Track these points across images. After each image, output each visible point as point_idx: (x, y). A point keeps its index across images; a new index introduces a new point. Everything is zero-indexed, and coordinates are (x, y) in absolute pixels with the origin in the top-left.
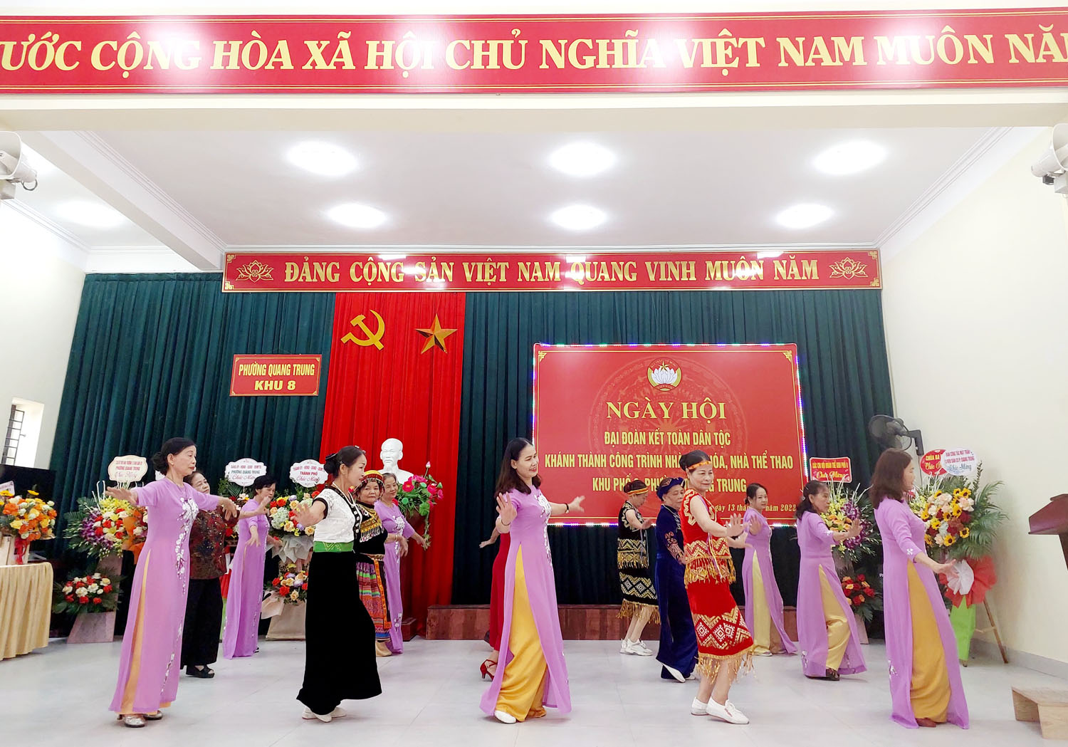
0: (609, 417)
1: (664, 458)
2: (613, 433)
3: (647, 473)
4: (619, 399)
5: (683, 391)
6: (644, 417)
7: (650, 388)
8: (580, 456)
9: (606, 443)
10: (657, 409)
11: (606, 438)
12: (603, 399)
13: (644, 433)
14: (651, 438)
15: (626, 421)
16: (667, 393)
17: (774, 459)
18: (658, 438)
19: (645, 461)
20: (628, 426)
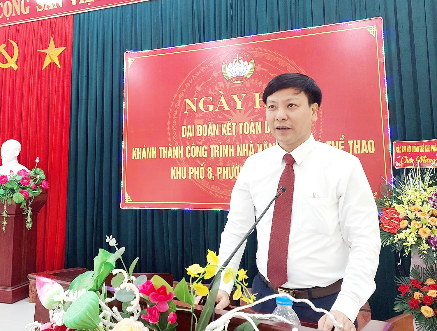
0: (186, 112)
2: (189, 127)
3: (219, 162)
4: (196, 95)
5: (256, 81)
6: (217, 110)
8: (160, 148)
9: (183, 136)
10: (230, 102)
11: (183, 131)
12: (181, 96)
13: (218, 125)
14: (224, 130)
15: (201, 115)
16: (240, 85)
17: (353, 144)
18: (230, 129)
19: (217, 151)
20: (203, 120)
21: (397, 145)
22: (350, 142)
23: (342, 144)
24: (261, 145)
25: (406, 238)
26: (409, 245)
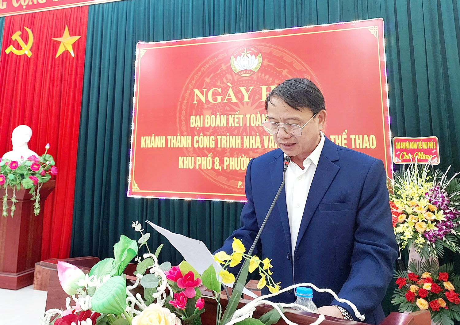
0: (195, 102)
1: (242, 139)
2: (198, 117)
3: (226, 153)
4: (204, 86)
5: (263, 75)
6: (225, 101)
7: (232, 75)
8: (169, 137)
9: (192, 126)
10: (238, 93)
11: (191, 121)
12: (190, 86)
13: (225, 116)
14: (231, 121)
15: (209, 106)
16: (247, 78)
17: (355, 139)
18: (238, 120)
19: (225, 141)
20: (211, 111)
21: (396, 141)
22: (353, 137)
23: (345, 139)
24: (267, 137)
25: (404, 232)
26: (406, 239)
